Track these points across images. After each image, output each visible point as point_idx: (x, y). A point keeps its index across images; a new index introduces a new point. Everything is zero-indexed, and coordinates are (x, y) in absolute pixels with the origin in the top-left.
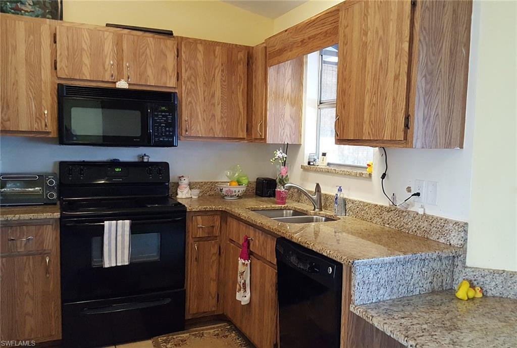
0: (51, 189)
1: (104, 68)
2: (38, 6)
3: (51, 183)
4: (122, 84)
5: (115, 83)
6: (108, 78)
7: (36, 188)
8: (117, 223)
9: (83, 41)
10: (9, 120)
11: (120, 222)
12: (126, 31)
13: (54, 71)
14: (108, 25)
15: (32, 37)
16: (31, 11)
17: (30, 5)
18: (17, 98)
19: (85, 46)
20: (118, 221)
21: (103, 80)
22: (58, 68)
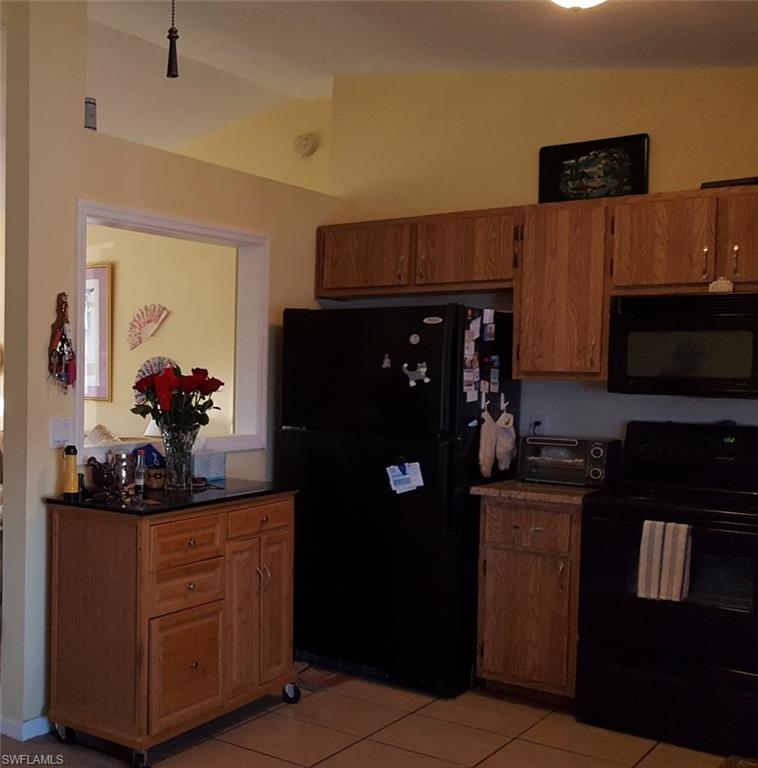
0: (595, 462)
1: (691, 260)
2: (611, 176)
3: (597, 452)
4: (721, 286)
5: (707, 284)
6: (697, 276)
7: (576, 460)
8: (665, 527)
9: (657, 224)
10: (541, 356)
11: (671, 525)
12: (736, 190)
13: (608, 276)
14: (705, 186)
15: (578, 231)
16: (600, 187)
17: (599, 177)
18: (553, 325)
19: (658, 230)
20: (669, 524)
21: (689, 281)
22: (615, 272)
